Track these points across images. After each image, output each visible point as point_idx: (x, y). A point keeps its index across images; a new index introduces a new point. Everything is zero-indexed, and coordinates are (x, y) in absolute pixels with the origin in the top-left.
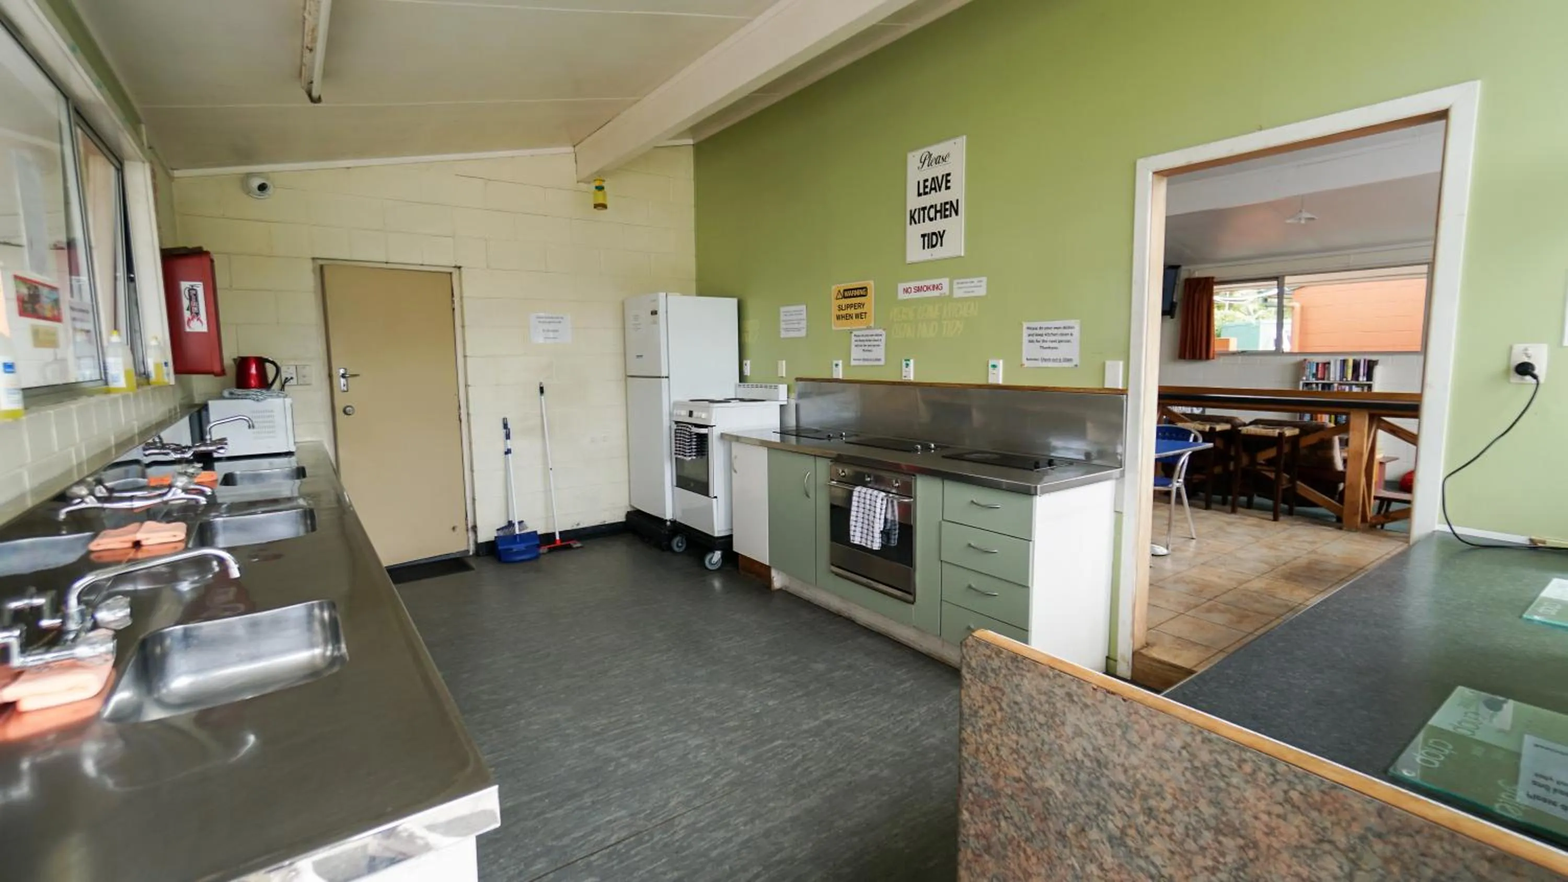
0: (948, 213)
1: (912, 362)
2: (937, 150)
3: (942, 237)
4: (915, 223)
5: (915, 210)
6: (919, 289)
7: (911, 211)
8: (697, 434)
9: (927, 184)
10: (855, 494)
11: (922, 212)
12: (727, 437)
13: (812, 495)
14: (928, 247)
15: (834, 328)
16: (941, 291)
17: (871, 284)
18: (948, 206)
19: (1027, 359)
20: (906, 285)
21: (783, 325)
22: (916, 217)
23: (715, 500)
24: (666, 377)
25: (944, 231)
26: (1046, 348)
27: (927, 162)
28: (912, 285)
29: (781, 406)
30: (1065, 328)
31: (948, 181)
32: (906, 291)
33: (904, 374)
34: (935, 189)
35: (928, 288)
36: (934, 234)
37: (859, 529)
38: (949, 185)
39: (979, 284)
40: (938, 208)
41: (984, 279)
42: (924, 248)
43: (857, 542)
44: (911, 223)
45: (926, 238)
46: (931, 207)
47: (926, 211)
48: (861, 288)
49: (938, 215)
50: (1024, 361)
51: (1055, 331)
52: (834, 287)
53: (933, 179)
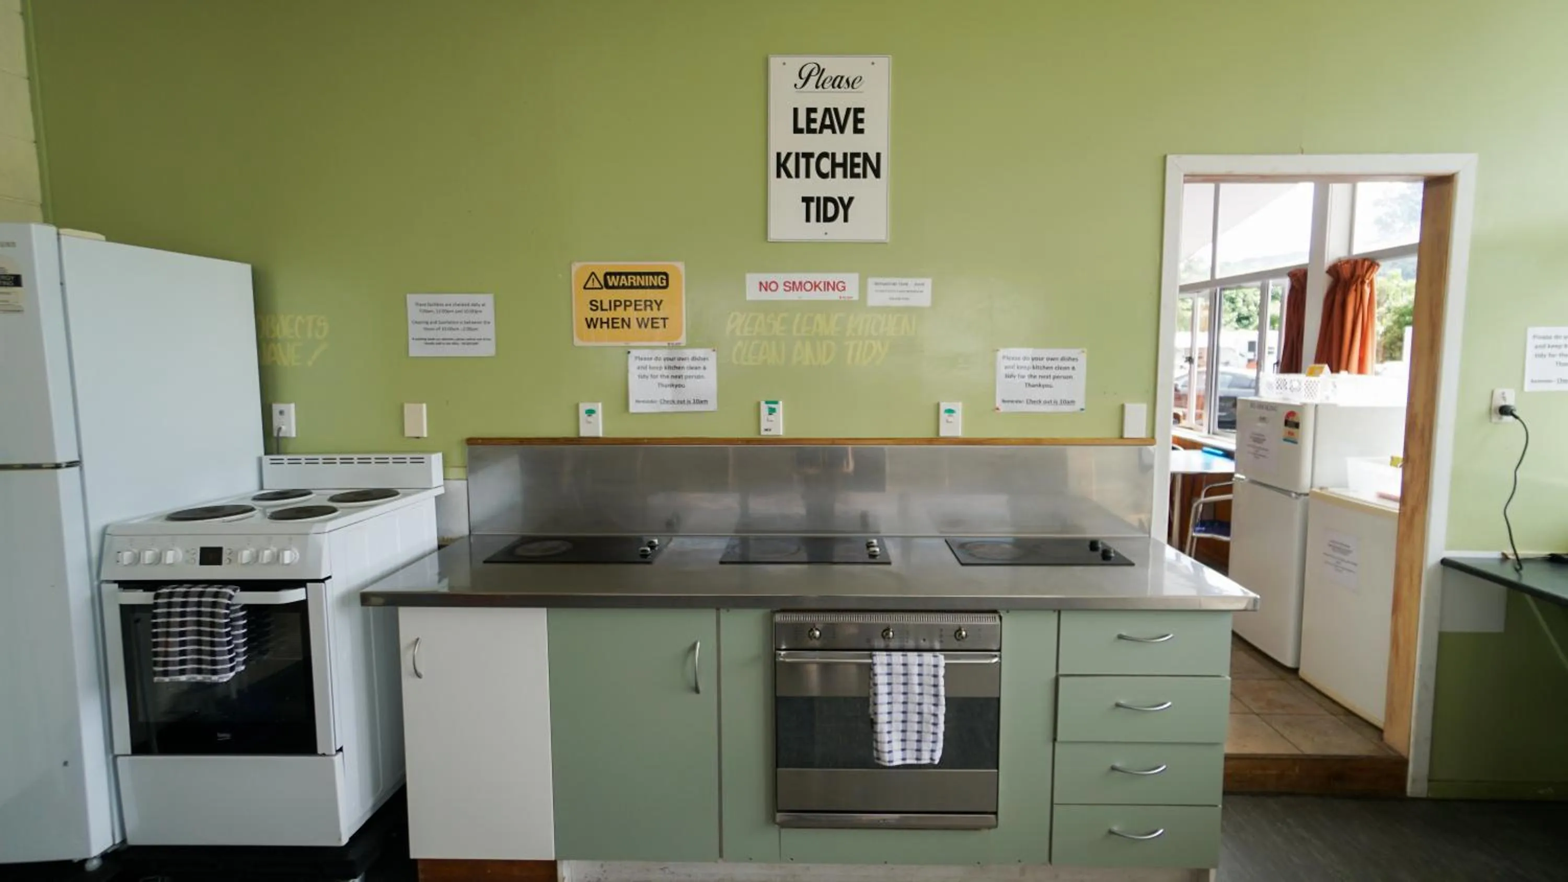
0: (857, 170)
1: (780, 407)
2: (833, 66)
3: (846, 208)
4: (789, 175)
5: (789, 155)
6: (794, 286)
7: (779, 155)
8: (245, 607)
9: (813, 116)
10: (880, 670)
11: (803, 161)
12: (374, 600)
13: (707, 684)
14: (818, 220)
15: (577, 342)
16: (843, 294)
17: (678, 269)
18: (857, 160)
19: (1004, 401)
20: (767, 277)
21: (415, 331)
22: (791, 165)
23: (338, 758)
24: (70, 464)
25: (851, 199)
26: (1034, 386)
27: (813, 80)
28: (780, 278)
29: (437, 498)
30: (1063, 359)
31: (857, 121)
32: (764, 286)
33: (764, 425)
34: (831, 127)
35: (815, 286)
36: (827, 199)
37: (896, 736)
38: (860, 126)
39: (917, 288)
40: (839, 159)
41: (928, 282)
42: (808, 220)
43: (897, 762)
44: (779, 175)
45: (813, 205)
46: (824, 155)
47: (813, 161)
48: (658, 274)
49: (839, 171)
50: (998, 403)
51: (1050, 364)
52: (576, 267)
53: (827, 110)
